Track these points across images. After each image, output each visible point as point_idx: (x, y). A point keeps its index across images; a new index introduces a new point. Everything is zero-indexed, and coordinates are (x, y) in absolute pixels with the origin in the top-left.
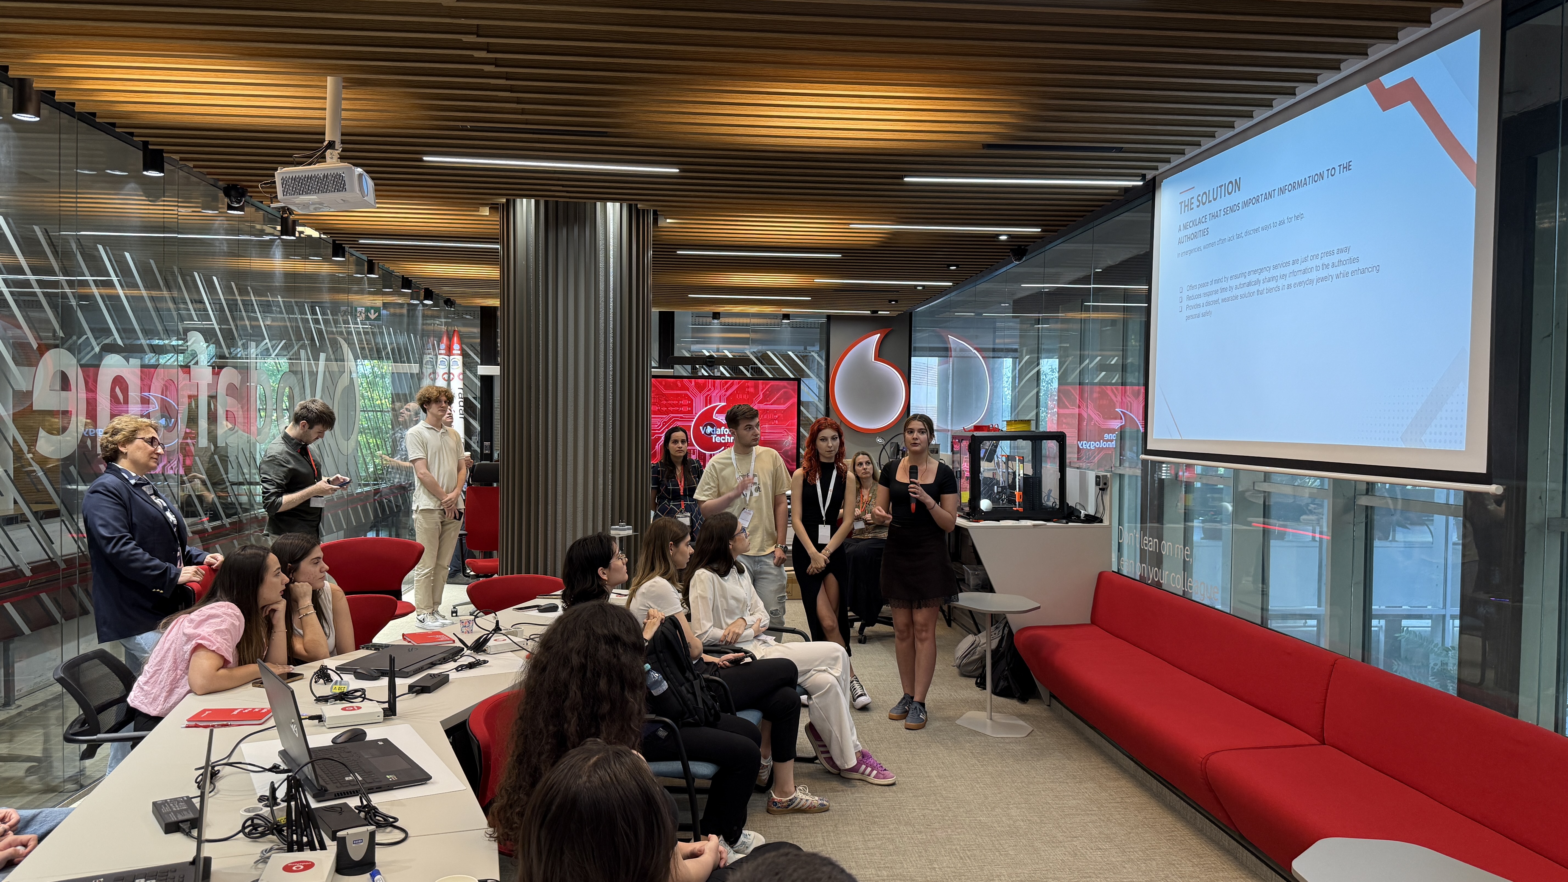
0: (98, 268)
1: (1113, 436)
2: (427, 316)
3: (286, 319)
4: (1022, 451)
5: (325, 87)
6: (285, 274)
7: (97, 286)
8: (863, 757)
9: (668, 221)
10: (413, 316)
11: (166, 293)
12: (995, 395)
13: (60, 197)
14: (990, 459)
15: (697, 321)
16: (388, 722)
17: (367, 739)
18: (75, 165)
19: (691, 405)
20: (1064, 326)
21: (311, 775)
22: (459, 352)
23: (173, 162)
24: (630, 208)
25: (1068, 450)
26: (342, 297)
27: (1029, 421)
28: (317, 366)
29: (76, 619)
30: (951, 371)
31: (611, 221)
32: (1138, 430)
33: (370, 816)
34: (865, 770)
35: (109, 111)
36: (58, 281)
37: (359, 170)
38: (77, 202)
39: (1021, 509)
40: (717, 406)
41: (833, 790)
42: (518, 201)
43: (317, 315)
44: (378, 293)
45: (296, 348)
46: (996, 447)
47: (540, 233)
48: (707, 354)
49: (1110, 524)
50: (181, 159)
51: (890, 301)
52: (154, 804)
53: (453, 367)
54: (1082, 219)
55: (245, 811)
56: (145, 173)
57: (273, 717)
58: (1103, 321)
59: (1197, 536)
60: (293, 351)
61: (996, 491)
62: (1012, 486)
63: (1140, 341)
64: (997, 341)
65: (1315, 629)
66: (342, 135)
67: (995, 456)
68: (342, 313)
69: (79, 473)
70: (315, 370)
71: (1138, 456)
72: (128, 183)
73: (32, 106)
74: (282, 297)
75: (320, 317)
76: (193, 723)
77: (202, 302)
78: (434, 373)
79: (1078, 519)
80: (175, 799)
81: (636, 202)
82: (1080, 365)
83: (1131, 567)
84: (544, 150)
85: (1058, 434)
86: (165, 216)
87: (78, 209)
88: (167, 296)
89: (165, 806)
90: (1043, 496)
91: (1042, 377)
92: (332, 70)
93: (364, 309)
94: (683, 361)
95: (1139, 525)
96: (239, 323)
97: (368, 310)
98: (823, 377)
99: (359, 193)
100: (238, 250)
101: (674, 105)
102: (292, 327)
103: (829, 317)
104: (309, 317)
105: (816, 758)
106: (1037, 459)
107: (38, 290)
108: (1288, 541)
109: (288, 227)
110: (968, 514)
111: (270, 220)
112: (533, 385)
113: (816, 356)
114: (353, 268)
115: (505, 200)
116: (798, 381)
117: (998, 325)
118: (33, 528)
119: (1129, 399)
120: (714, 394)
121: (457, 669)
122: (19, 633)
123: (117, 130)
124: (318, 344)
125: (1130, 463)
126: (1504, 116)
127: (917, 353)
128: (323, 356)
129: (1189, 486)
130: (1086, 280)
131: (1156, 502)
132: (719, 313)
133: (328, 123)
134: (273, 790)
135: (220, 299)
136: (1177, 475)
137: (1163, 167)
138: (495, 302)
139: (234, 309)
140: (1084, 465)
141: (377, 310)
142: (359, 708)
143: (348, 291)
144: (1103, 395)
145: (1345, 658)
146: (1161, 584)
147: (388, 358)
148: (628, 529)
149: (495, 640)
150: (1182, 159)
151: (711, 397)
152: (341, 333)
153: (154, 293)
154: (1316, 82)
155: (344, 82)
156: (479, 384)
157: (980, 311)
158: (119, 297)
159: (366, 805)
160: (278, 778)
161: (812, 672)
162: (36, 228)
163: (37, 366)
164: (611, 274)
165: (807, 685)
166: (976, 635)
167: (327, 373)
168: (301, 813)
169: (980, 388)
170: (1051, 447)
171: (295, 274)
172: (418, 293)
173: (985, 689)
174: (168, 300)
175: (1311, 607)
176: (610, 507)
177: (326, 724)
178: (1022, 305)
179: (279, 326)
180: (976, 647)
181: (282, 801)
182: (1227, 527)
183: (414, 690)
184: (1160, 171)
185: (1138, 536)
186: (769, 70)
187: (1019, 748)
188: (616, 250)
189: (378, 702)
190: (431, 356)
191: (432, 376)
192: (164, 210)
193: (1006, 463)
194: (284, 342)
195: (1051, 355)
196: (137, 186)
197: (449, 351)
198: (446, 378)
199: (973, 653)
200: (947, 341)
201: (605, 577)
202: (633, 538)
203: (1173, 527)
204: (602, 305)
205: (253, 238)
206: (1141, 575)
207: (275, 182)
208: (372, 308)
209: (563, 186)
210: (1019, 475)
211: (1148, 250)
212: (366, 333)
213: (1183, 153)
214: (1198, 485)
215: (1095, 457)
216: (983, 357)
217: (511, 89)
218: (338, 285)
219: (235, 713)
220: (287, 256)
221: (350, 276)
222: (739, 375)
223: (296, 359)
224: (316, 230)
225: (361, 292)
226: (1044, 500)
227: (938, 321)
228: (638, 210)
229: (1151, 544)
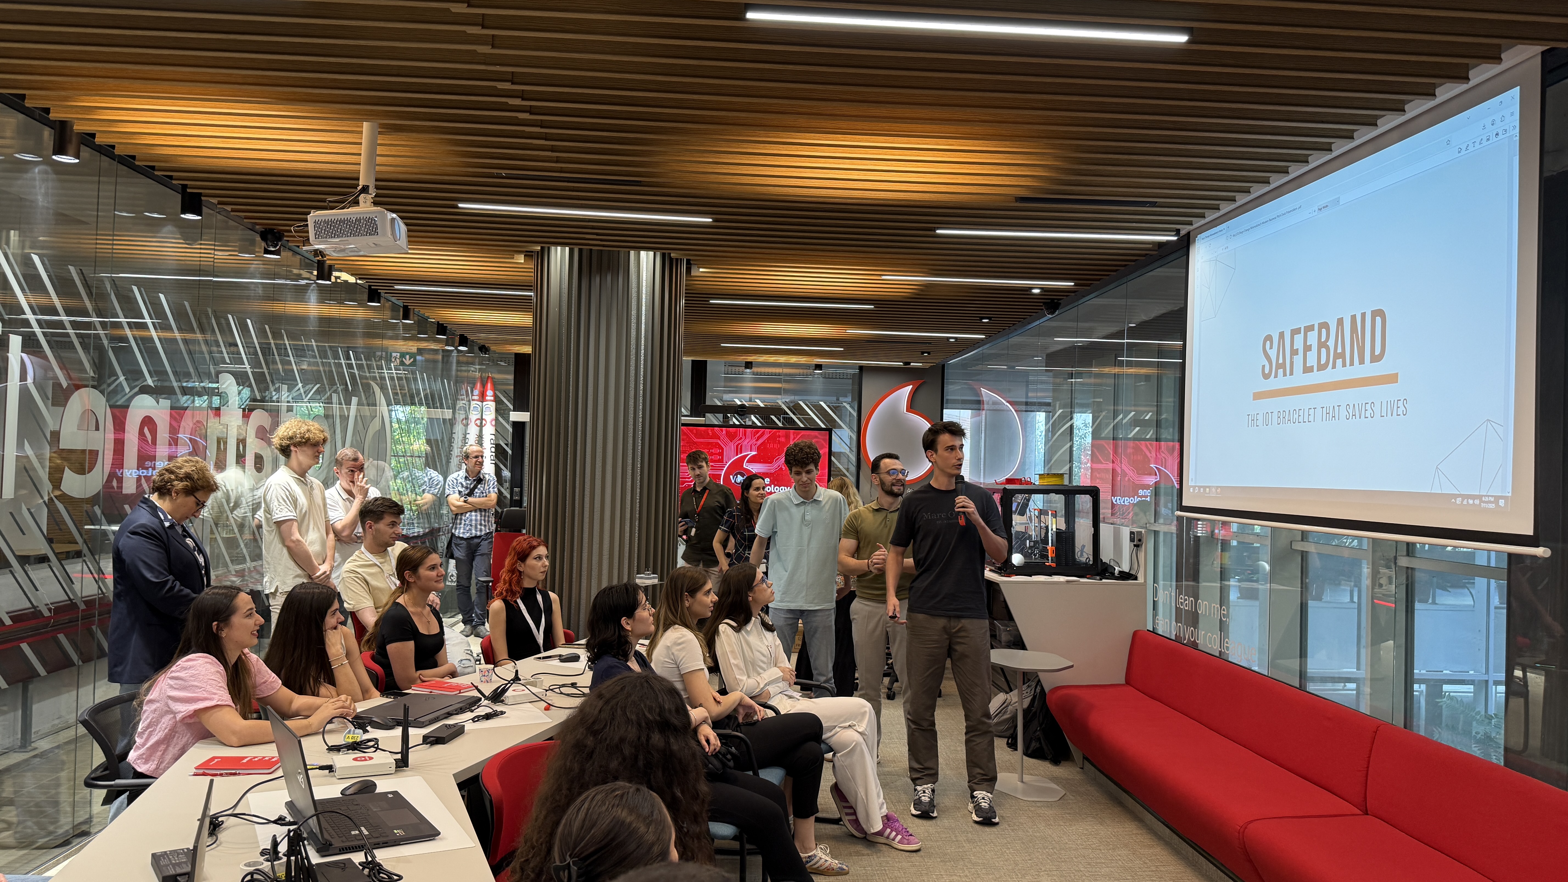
0: (132, 310)
1: (1148, 492)
2: (463, 363)
3: (320, 363)
4: (1054, 505)
5: (361, 132)
6: (320, 318)
7: (130, 327)
8: (888, 820)
9: (701, 270)
10: (447, 362)
11: (199, 336)
12: (1028, 449)
13: (97, 239)
14: (1022, 513)
15: (730, 370)
16: (400, 774)
17: (377, 791)
18: (113, 208)
19: (721, 454)
20: (1098, 381)
21: (316, 829)
22: (492, 398)
23: (212, 207)
24: (663, 256)
25: (1102, 505)
26: (378, 342)
27: (1062, 475)
28: (349, 410)
29: (93, 663)
30: (983, 424)
31: (645, 269)
32: (1173, 486)
33: (374, 874)
34: (890, 834)
35: (148, 154)
36: (90, 323)
37: (394, 215)
38: (113, 244)
39: (1054, 565)
40: (748, 455)
41: (858, 854)
42: (553, 248)
43: (351, 360)
44: (413, 338)
45: (329, 393)
46: (1028, 500)
47: (574, 281)
48: (739, 403)
49: (1145, 581)
50: (220, 203)
51: (923, 353)
52: (153, 855)
53: (486, 413)
54: (1115, 273)
55: (245, 865)
56: (183, 216)
57: (281, 768)
58: (1137, 376)
59: (1233, 596)
60: (326, 396)
61: (1028, 545)
62: (1045, 541)
63: (1174, 397)
64: (1030, 395)
65: (1355, 692)
66: (377, 180)
67: (1028, 510)
68: (377, 359)
69: (103, 513)
70: (346, 414)
71: (1173, 513)
72: (164, 226)
73: (72, 148)
74: (316, 342)
75: (353, 362)
76: (201, 771)
77: (237, 345)
78: (467, 418)
79: (1112, 576)
80: (175, 851)
81: (669, 251)
82: (1114, 420)
83: (1166, 626)
84: (578, 198)
85: (1091, 488)
86: (202, 259)
87: (114, 251)
88: (200, 338)
89: (164, 858)
90: (1077, 550)
91: (1075, 431)
92: (368, 116)
93: (398, 354)
94: (715, 409)
95: (1174, 583)
96: (271, 367)
97: (403, 355)
98: (855, 429)
99: (391, 237)
100: (273, 294)
101: (708, 155)
102: (325, 371)
103: (861, 368)
104: (343, 361)
105: (840, 820)
106: (1070, 514)
107: (71, 331)
108: (1325, 602)
109: (325, 272)
110: (999, 568)
111: (306, 264)
112: (562, 431)
113: (848, 407)
114: (388, 313)
115: (539, 248)
116: (830, 431)
117: (1031, 378)
118: (54, 569)
119: (1163, 455)
120: (746, 443)
121: (473, 719)
122: (35, 674)
123: (156, 173)
124: (350, 389)
125: (1165, 519)
126: (1546, 174)
127: (950, 405)
128: (354, 400)
129: (1225, 545)
130: (1119, 335)
131: (1191, 561)
132: (751, 363)
133: (362, 169)
134: (275, 844)
135: (254, 343)
136: (1213, 532)
137: (1198, 223)
138: (527, 349)
139: (267, 352)
140: (1118, 521)
141: (412, 356)
142: (371, 758)
143: (383, 337)
144: (1137, 450)
145: (1386, 724)
146: (1197, 644)
147: (421, 404)
148: (654, 578)
149: (514, 690)
150: (1217, 214)
151: (741, 446)
152: (374, 379)
153: (189, 336)
154: (1352, 138)
155: (380, 128)
156: (511, 430)
157: (1012, 364)
158: (151, 339)
159: (371, 861)
160: (281, 831)
161: (837, 729)
162: (71, 268)
163: (65, 405)
164: (643, 321)
165: (833, 742)
166: (1007, 693)
167: (359, 417)
168: (301, 869)
169: (1013, 440)
170: (1084, 502)
171: (329, 318)
172: (453, 339)
173: (1016, 749)
174: (202, 342)
175: (1350, 670)
176: (636, 555)
177: (336, 774)
178: (1054, 359)
179: (312, 371)
180: (1007, 706)
181: (284, 855)
182: (1264, 587)
183: (428, 740)
184: (1195, 226)
185: (1173, 594)
186: (802, 121)
187: (1051, 812)
188: (648, 301)
189: (390, 752)
190: (464, 402)
191: (464, 421)
192: (201, 253)
193: (1039, 517)
194: (318, 385)
195: (1085, 409)
196: (175, 229)
197: (483, 397)
198: (479, 424)
199: (1005, 712)
200: (979, 394)
201: (628, 628)
202: (658, 587)
203: (1209, 586)
204: (633, 352)
205: (288, 282)
206: (1176, 634)
207: (307, 225)
208: (407, 353)
209: (597, 234)
210: (1052, 530)
211: (1182, 306)
212: (399, 379)
213: (1217, 208)
214: (1234, 543)
215: (1129, 513)
216: (1015, 411)
217: (546, 137)
218: (373, 330)
219: (244, 761)
220: (322, 301)
221: (385, 322)
222: (772, 426)
223: (328, 403)
224: (352, 275)
225: (396, 338)
226: (1078, 555)
227: (971, 372)
228: (671, 259)
229: (1187, 603)
